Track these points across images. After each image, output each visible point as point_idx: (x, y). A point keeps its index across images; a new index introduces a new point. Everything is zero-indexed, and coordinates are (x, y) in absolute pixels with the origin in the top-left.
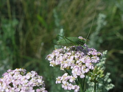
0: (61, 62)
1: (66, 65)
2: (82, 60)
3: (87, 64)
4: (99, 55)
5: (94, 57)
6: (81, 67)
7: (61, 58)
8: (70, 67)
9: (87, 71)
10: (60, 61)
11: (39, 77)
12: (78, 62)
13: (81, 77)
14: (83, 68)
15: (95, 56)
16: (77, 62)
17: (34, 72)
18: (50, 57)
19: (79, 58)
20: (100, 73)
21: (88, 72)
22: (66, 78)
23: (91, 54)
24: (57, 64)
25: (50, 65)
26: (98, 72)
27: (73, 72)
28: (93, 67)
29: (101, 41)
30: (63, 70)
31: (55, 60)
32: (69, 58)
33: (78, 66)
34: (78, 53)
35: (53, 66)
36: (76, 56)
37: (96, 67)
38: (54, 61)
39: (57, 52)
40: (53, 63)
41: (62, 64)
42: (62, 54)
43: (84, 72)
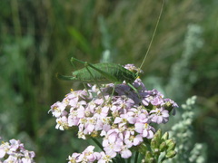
0: (80, 121)
1: (90, 128)
2: (128, 116)
3: (138, 127)
4: (168, 104)
5: (157, 110)
6: (124, 133)
7: (81, 112)
8: (99, 132)
9: (137, 141)
10: (78, 119)
11: (26, 153)
12: (117, 120)
13: (122, 156)
14: (127, 136)
15: (159, 107)
16: (115, 122)
17: (17, 142)
18: (58, 109)
19: (121, 112)
20: (166, 147)
21: (140, 144)
22: (90, 157)
23: (150, 103)
24: (70, 125)
25: (57, 127)
26: (162, 146)
27: (105, 143)
28: (151, 132)
29: (193, 78)
30: (84, 138)
31: (67, 116)
32: (100, 111)
33: (117, 130)
34: (119, 101)
35: (62, 129)
36: (114, 108)
37: (158, 132)
38: (64, 118)
39: (73, 98)
40: (62, 123)
41: (81, 126)
42: (84, 103)
43: (129, 144)
